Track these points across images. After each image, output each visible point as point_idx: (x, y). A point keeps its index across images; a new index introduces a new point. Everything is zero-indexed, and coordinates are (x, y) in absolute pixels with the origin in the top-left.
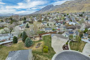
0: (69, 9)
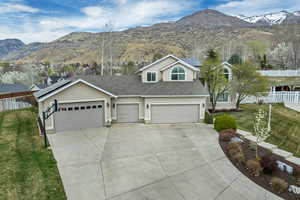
0: (82, 54)
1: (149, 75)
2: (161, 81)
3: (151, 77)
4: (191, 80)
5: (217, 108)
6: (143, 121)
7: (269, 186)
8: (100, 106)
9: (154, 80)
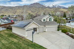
2: (47, 21)
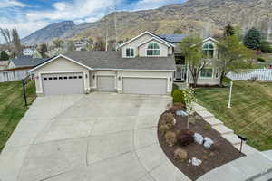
1: (128, 51)
2: (138, 56)
3: (129, 52)
4: (166, 55)
5: (198, 83)
6: (116, 91)
7: (173, 154)
8: (80, 77)
9: (132, 55)
